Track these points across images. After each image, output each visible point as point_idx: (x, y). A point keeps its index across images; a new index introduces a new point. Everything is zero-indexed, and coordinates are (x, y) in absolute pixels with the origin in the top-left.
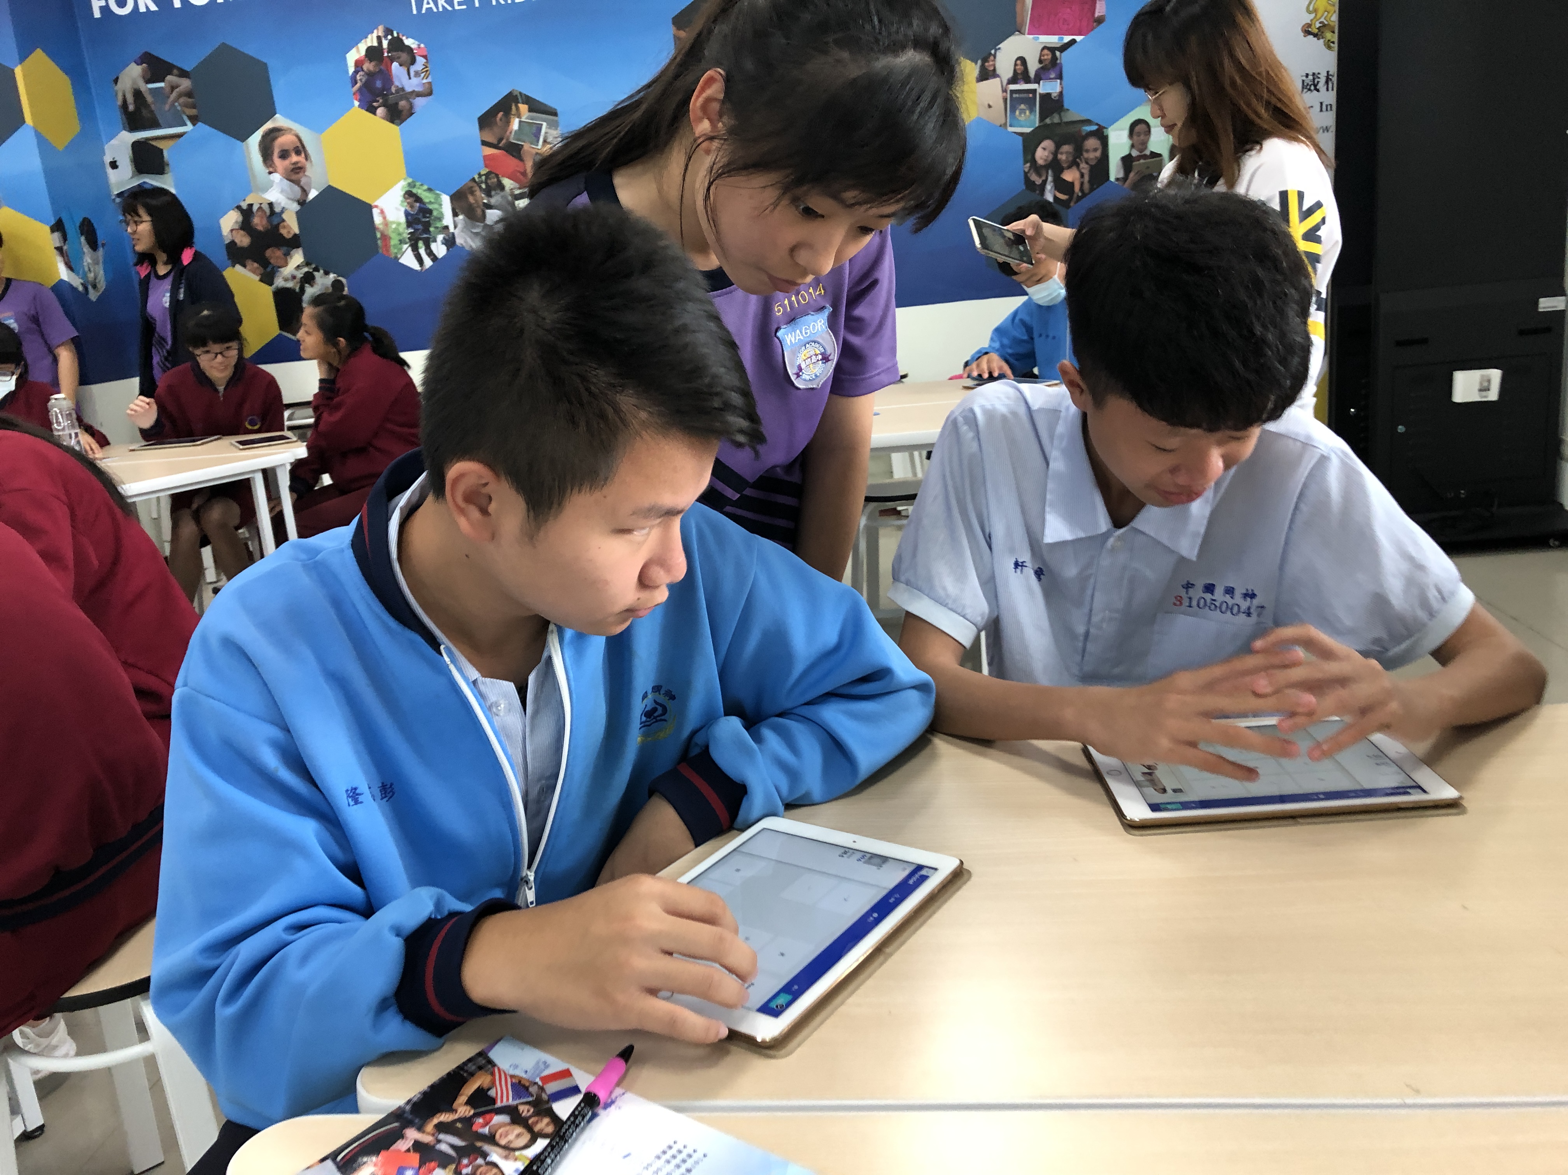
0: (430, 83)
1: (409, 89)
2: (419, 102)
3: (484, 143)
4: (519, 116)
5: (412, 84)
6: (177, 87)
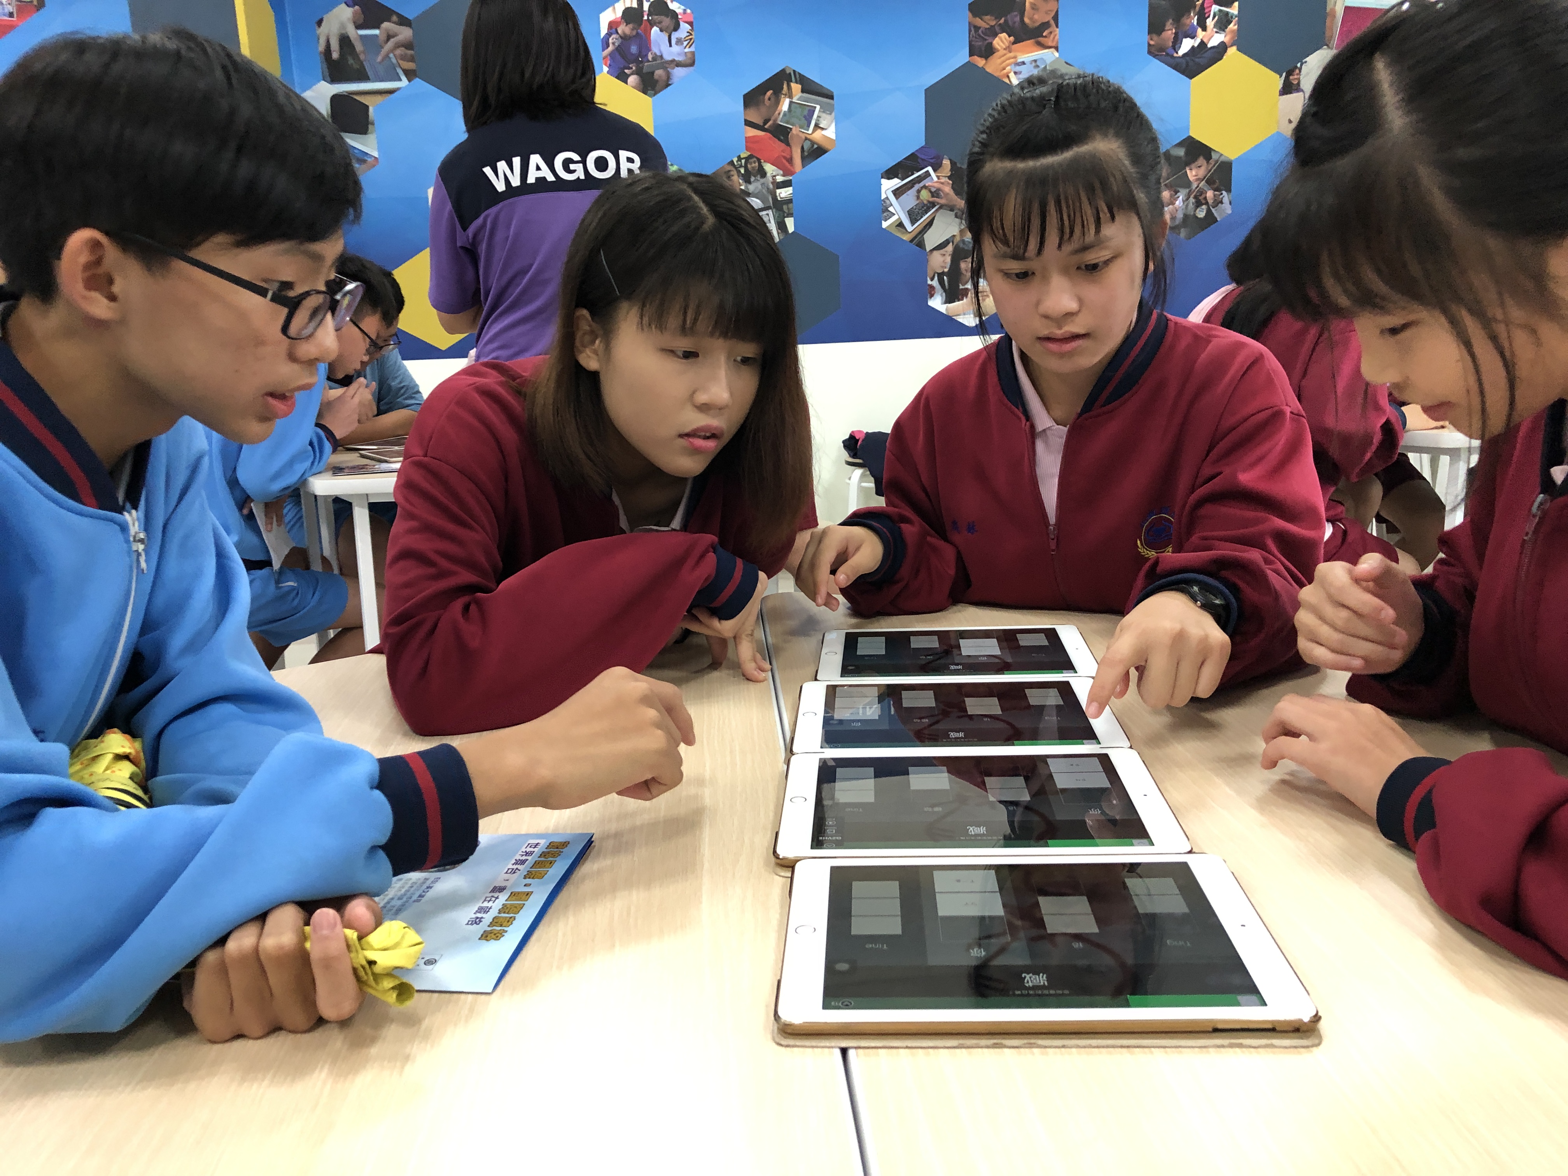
0: (693, 53)
1: (667, 57)
2: (678, 73)
3: (748, 123)
4: (791, 96)
5: (673, 52)
6: (393, 37)
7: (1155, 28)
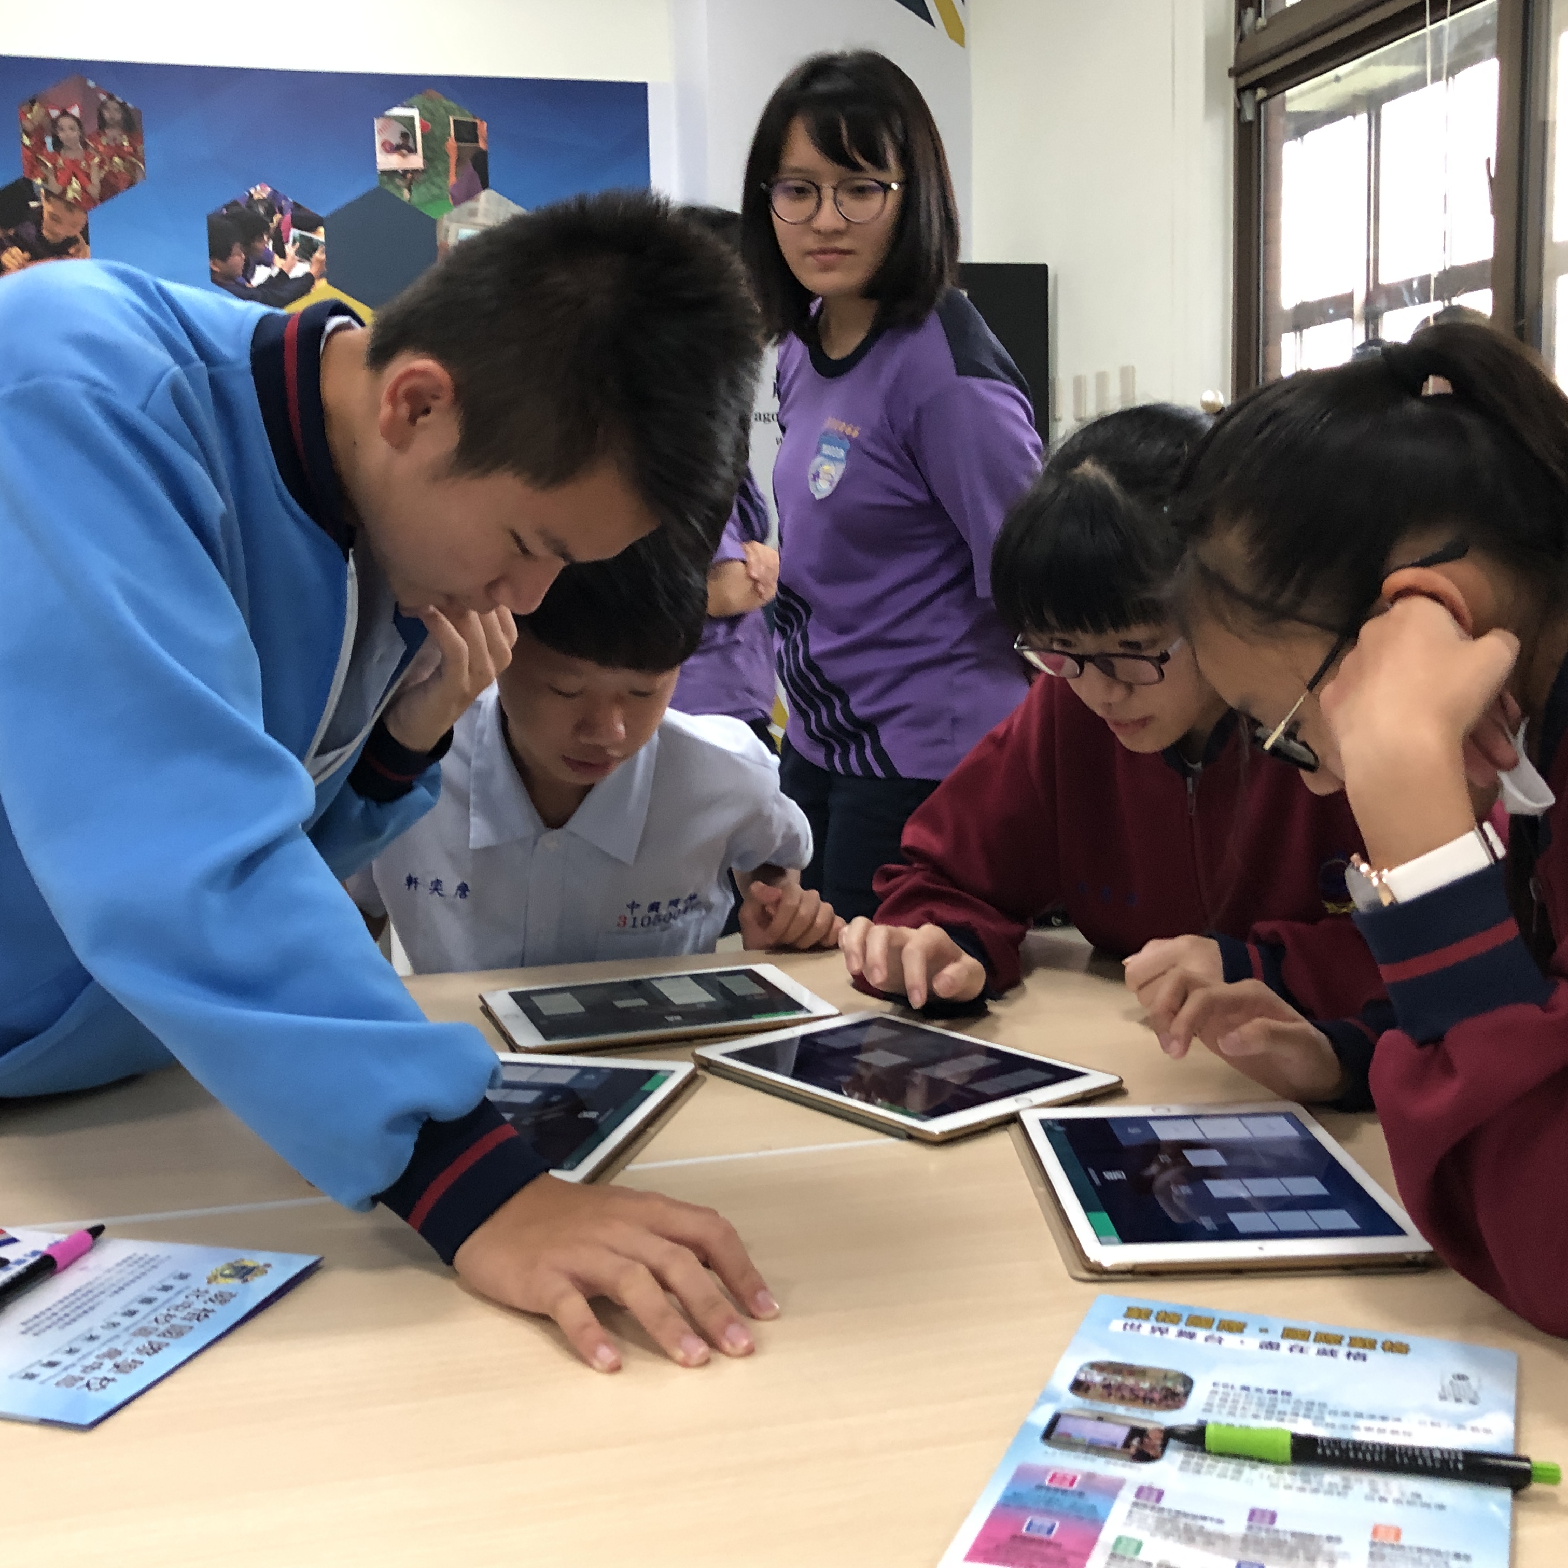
7: (219, 251)
